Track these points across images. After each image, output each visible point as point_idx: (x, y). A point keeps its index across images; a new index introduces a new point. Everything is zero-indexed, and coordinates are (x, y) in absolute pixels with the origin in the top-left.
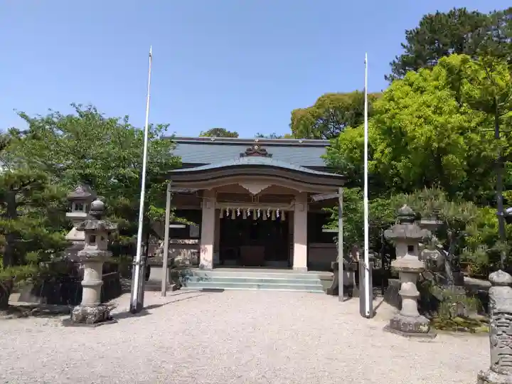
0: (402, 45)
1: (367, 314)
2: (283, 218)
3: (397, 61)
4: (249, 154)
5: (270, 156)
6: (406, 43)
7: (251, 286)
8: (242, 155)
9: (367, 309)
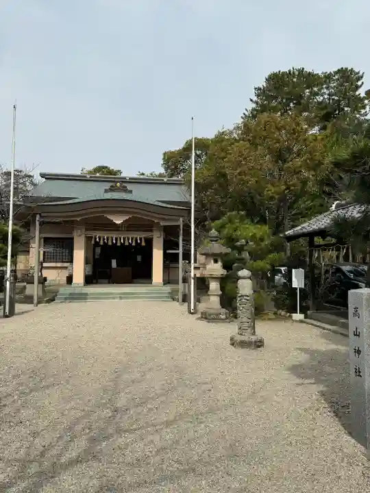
0: (251, 100)
1: (192, 311)
2: (143, 244)
3: (247, 113)
4: (112, 189)
5: (131, 192)
6: (255, 99)
7: (114, 298)
8: (106, 191)
9: (192, 308)
